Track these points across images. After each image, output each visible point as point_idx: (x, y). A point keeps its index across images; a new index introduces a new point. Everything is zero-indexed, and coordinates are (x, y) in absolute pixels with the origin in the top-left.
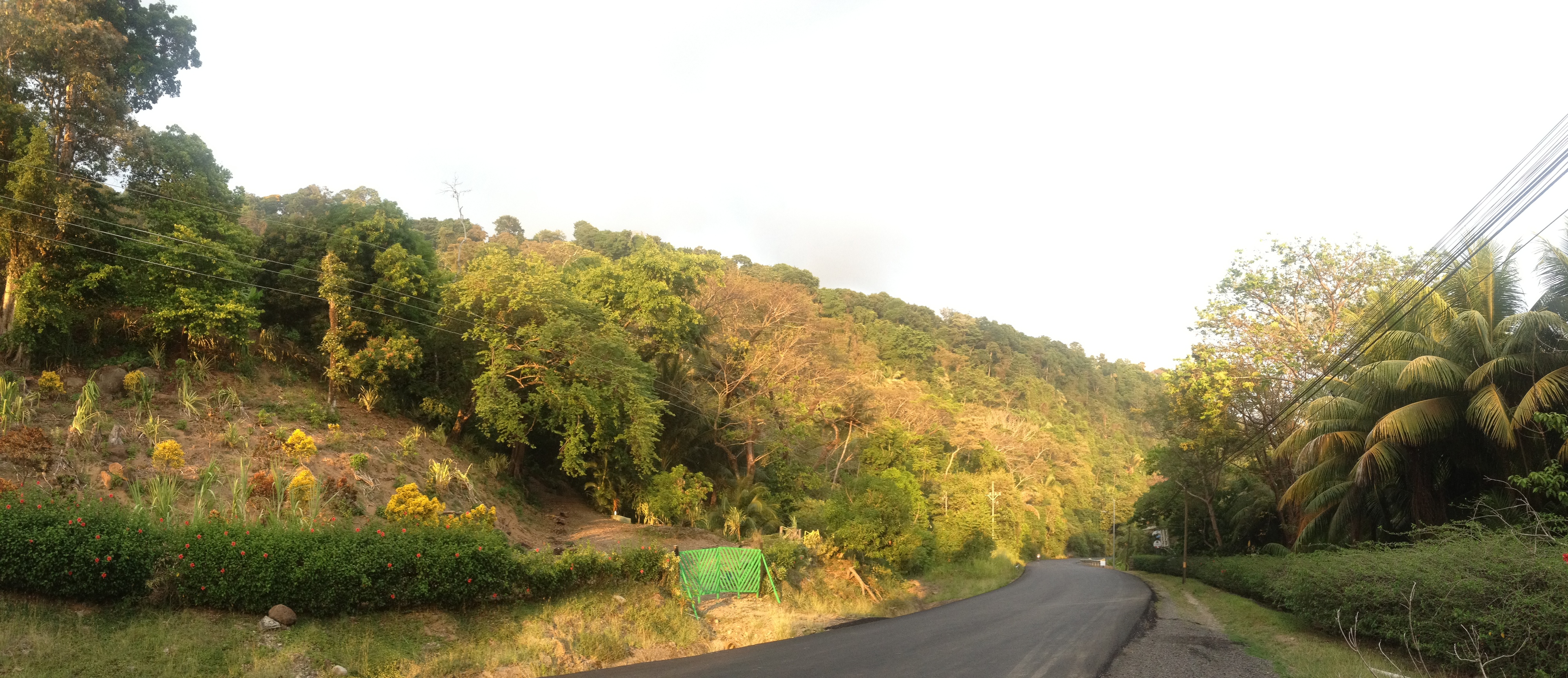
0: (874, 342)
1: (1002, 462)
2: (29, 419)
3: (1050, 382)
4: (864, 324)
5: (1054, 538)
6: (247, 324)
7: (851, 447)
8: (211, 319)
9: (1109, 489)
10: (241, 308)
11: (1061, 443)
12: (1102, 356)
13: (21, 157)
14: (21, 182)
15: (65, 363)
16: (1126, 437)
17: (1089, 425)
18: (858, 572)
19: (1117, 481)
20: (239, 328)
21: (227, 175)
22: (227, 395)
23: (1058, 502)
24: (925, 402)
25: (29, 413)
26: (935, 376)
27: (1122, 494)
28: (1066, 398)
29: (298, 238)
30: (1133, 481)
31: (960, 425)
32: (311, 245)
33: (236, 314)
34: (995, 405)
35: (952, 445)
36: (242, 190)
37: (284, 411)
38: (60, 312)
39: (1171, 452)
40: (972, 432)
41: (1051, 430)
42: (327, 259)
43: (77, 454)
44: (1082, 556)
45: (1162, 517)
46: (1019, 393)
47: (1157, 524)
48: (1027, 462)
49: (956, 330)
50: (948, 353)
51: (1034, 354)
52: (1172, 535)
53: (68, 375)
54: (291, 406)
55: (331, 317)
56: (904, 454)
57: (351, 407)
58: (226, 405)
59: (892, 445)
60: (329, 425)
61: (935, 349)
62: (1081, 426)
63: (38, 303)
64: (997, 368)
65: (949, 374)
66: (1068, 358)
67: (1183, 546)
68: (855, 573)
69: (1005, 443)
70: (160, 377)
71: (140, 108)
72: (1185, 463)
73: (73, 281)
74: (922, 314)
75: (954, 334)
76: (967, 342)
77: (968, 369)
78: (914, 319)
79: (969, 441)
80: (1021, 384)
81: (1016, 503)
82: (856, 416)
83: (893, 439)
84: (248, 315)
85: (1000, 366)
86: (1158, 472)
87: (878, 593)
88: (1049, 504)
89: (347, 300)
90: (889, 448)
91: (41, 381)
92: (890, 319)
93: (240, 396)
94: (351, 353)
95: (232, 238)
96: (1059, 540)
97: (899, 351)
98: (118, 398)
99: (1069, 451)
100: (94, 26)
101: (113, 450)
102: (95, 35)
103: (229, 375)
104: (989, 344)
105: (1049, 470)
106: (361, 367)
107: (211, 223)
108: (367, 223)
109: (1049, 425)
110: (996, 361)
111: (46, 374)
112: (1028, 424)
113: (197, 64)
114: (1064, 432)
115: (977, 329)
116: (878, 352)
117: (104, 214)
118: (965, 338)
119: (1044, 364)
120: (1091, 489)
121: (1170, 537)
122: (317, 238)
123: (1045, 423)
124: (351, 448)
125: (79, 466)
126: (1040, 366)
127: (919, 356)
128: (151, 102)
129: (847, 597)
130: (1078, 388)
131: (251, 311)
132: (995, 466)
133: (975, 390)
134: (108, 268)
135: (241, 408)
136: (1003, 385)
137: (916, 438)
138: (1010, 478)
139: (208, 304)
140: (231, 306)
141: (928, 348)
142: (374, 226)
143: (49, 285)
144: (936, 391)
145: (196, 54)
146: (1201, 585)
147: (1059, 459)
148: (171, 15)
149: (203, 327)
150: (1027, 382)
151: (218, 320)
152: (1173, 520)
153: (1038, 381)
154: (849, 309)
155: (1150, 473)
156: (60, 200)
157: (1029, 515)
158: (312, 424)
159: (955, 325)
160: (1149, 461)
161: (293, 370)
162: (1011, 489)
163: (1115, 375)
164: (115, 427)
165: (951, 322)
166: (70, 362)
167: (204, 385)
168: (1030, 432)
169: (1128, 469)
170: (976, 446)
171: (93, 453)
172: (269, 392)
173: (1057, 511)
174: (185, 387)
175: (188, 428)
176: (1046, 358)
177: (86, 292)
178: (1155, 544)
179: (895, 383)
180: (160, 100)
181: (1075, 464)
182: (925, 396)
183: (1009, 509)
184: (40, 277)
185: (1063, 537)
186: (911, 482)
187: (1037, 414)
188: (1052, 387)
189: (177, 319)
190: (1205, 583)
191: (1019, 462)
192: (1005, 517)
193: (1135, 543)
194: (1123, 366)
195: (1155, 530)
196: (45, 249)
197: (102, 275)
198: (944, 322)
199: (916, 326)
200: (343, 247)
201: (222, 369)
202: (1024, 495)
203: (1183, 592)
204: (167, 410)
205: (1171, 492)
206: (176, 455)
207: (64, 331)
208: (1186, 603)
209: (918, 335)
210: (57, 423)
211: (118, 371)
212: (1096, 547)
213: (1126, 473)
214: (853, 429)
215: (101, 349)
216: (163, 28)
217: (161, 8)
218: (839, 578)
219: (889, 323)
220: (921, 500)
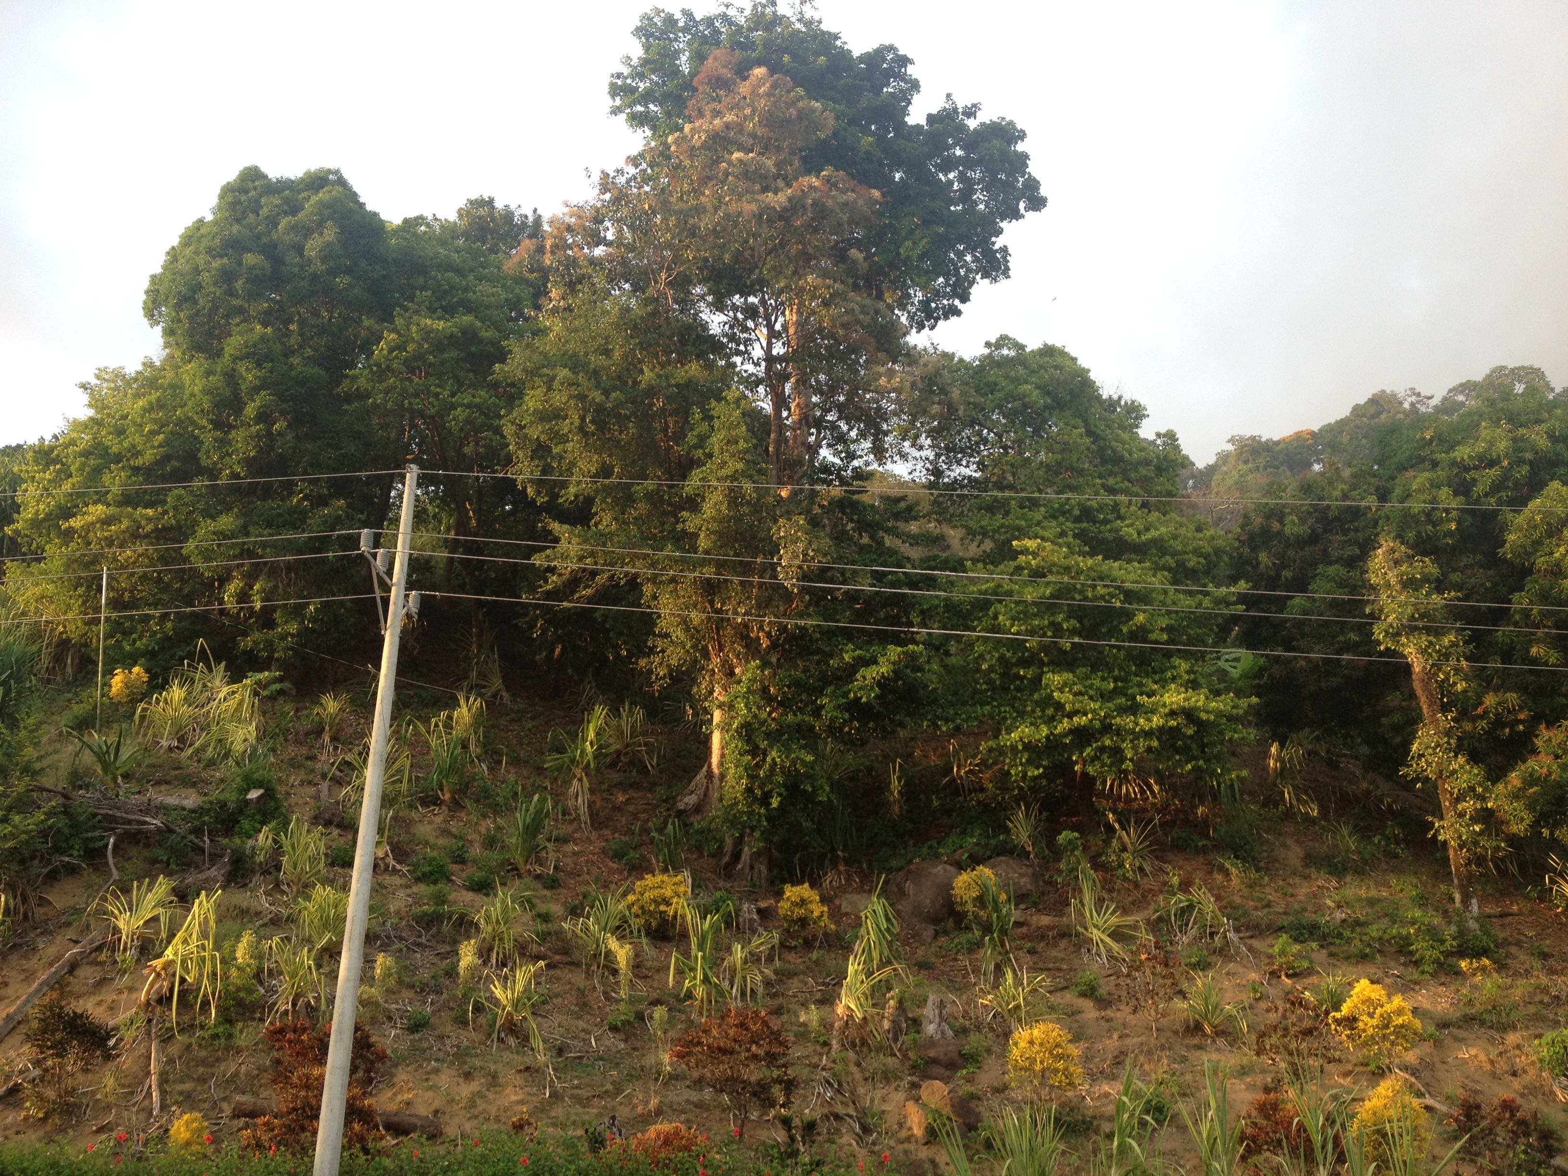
2: (761, 990)
6: (1221, 733)
8: (1133, 732)
10: (1199, 699)
13: (700, 463)
14: (708, 509)
15: (835, 866)
20: (1203, 746)
21: (1135, 412)
22: (1191, 907)
25: (759, 978)
29: (1311, 521)
32: (1345, 532)
33: (1189, 714)
36: (1170, 437)
37: (1340, 936)
38: (810, 758)
42: (1379, 558)
43: (858, 1064)
53: (843, 890)
54: (1358, 923)
55: (1419, 692)
57: (1532, 912)
58: (1193, 932)
60: (1464, 964)
63: (763, 745)
70: (1035, 877)
71: (937, 319)
73: (829, 690)
84: (1220, 714)
89: (1453, 645)
91: (784, 907)
93: (1228, 908)
94: (1496, 775)
95: (1160, 546)
98: (946, 932)
100: (811, 187)
101: (932, 1053)
102: (815, 204)
103: (1201, 859)
106: (1531, 807)
107: (1106, 522)
108: (1463, 453)
111: (792, 892)
113: (1037, 203)
117: (880, 543)
122: (1356, 513)
124: (1537, 1018)
125: (861, 1091)
128: (957, 302)
131: (1223, 704)
134: (894, 652)
135: (1231, 935)
139: (1122, 701)
140: (1174, 697)
142: (1481, 458)
143: (785, 704)
145: (1033, 185)
148: (972, 124)
149: (1117, 753)
151: (1148, 734)
156: (782, 530)
158: (1417, 963)
161: (1364, 831)
164: (932, 998)
166: (847, 862)
167: (1137, 885)
171: (890, 1060)
172: (1303, 891)
174: (1088, 898)
175: (1102, 991)
177: (855, 707)
180: (974, 290)
184: (765, 690)
189: (1053, 744)
196: (769, 635)
197: (883, 668)
200: (1418, 522)
201: (1181, 847)
204: (1054, 953)
206: (1060, 1057)
207: (823, 798)
210: (818, 996)
211: (940, 870)
215: (910, 826)
216: (959, 152)
217: (949, 114)
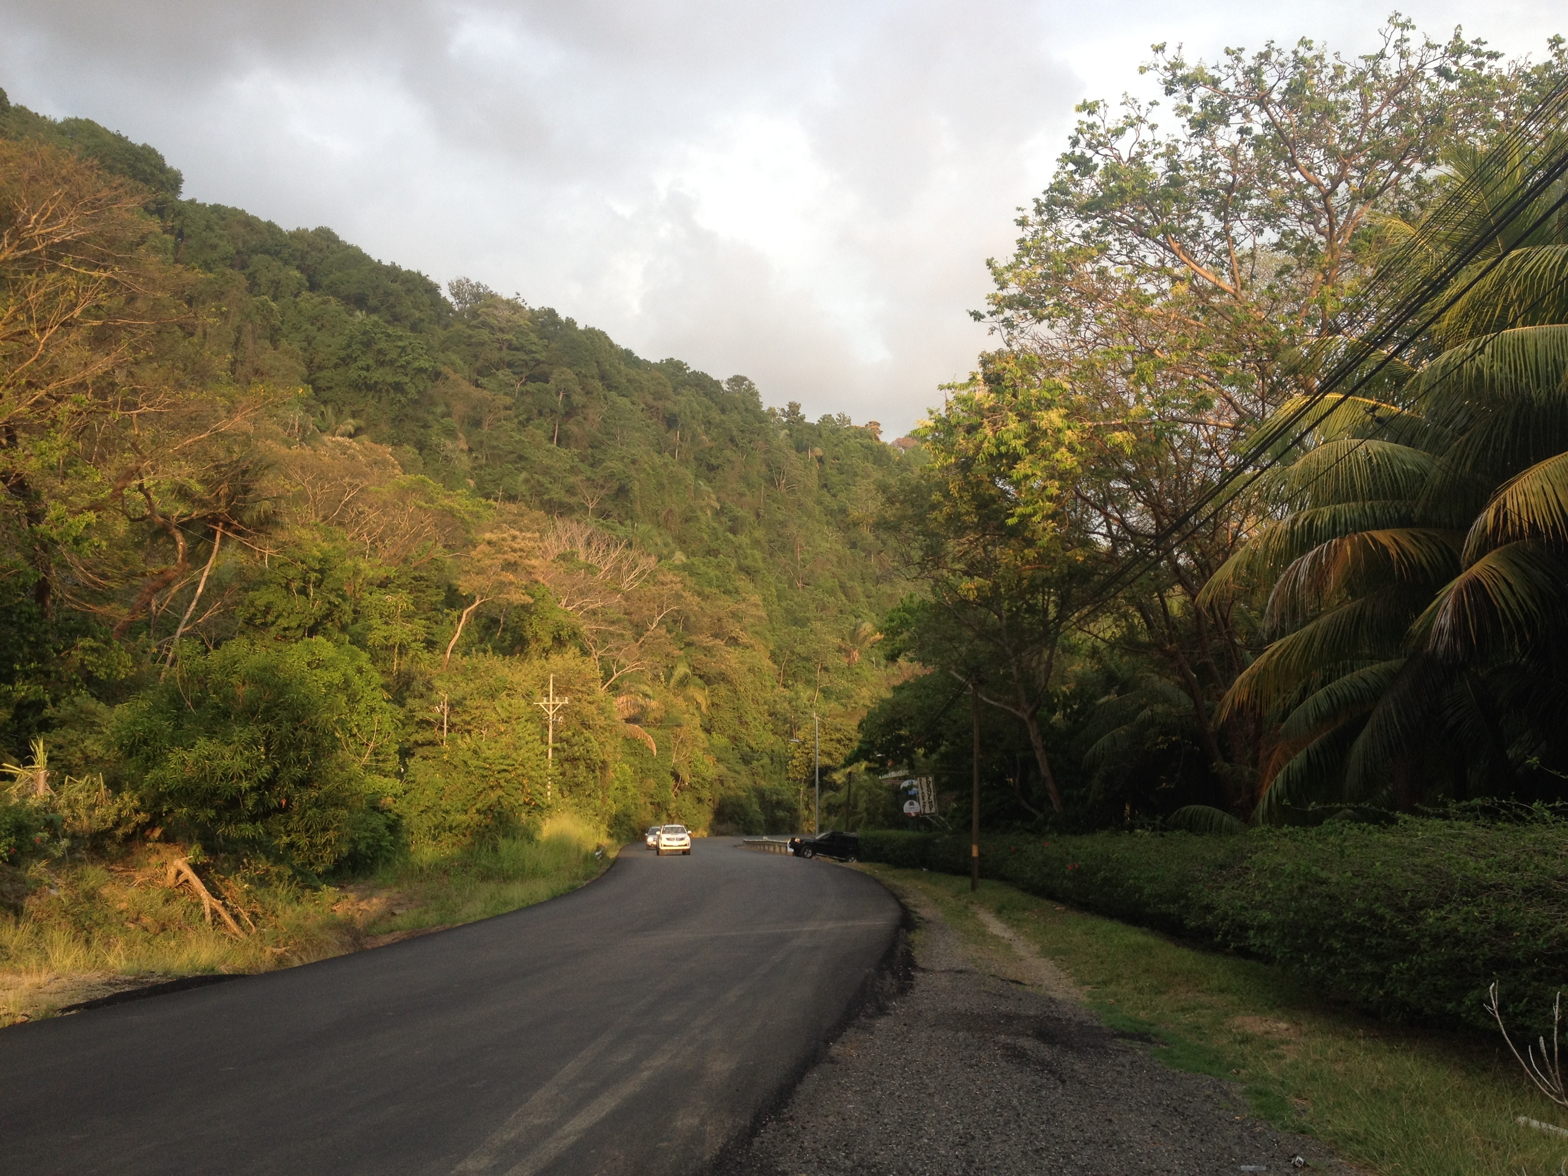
0: (296, 346)
1: (574, 635)
3: (684, 462)
4: (275, 299)
5: (688, 796)
7: (217, 586)
9: (805, 694)
11: (705, 597)
12: (794, 408)
16: (842, 587)
17: (764, 560)
18: (197, 869)
19: (824, 680)
23: (697, 721)
24: (404, 493)
26: (435, 438)
27: (833, 705)
28: (718, 500)
30: (857, 679)
31: (482, 547)
34: (560, 509)
35: (465, 589)
39: (938, 610)
40: (511, 566)
41: (685, 567)
44: (749, 833)
45: (921, 751)
46: (616, 485)
47: (911, 766)
48: (628, 634)
49: (484, 335)
50: (466, 387)
51: (649, 399)
52: (941, 789)
56: (347, 607)
59: (318, 585)
61: (437, 375)
62: (749, 562)
64: (572, 427)
65: (468, 436)
66: (723, 411)
67: (970, 811)
68: (188, 873)
69: (582, 593)
72: (968, 633)
74: (409, 291)
75: (483, 344)
76: (510, 365)
77: (508, 425)
78: (392, 299)
79: (502, 584)
80: (620, 466)
81: (601, 721)
82: (234, 512)
83: (321, 571)
85: (578, 423)
86: (910, 654)
87: (245, 916)
88: (679, 725)
90: (311, 590)
92: (335, 294)
96: (700, 800)
97: (353, 373)
99: (722, 614)
104: (556, 373)
105: (677, 653)
109: (679, 557)
110: (570, 412)
112: (633, 553)
114: (712, 573)
115: (533, 337)
116: (303, 370)
118: (505, 354)
119: (671, 422)
120: (769, 696)
121: (939, 793)
123: (672, 553)
126: (662, 427)
127: (398, 387)
129: (163, 929)
130: (744, 478)
132: (559, 642)
133: (524, 475)
136: (582, 466)
137: (382, 573)
138: (592, 667)
141: (421, 370)
144: (437, 472)
146: (1016, 895)
147: (701, 631)
150: (634, 462)
152: (944, 756)
153: (657, 459)
154: (239, 261)
155: (892, 658)
157: (633, 746)
159: (484, 324)
160: (891, 633)
162: (591, 692)
163: (819, 452)
165: (474, 314)
168: (637, 571)
169: (848, 653)
170: (518, 597)
173: (695, 738)
176: (676, 409)
178: (907, 808)
179: (340, 444)
181: (734, 641)
182: (406, 480)
183: (587, 734)
185: (706, 794)
186: (360, 670)
187: (654, 532)
188: (688, 474)
190: (1024, 890)
191: (611, 634)
192: (578, 751)
193: (862, 805)
194: (835, 431)
195: (905, 778)
198: (459, 315)
199: (396, 319)
202: (621, 705)
203: (974, 908)
205: (940, 697)
208: (983, 934)
209: (400, 338)
212: (780, 814)
213: (844, 662)
214: (224, 539)
218: (146, 886)
219: (334, 304)
220: (383, 711)
